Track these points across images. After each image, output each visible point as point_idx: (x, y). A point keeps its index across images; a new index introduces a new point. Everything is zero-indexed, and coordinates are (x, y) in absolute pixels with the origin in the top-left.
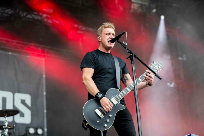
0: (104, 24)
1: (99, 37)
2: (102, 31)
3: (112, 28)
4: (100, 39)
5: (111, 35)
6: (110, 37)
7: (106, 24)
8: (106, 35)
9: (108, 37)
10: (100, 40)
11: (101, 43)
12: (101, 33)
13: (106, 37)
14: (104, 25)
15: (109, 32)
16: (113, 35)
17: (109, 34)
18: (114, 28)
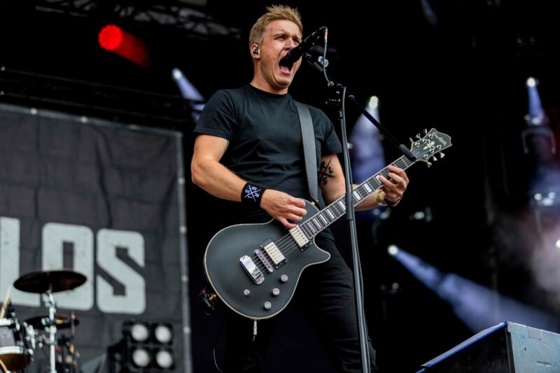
0: (270, 9)
1: (254, 48)
2: (262, 30)
3: (294, 20)
4: (257, 53)
5: (291, 39)
6: (286, 45)
7: (277, 10)
8: (276, 39)
9: (280, 45)
10: (258, 57)
11: (259, 63)
12: (261, 35)
13: (275, 46)
14: (269, 14)
15: (283, 30)
16: (295, 39)
17: (284, 37)
18: (300, 23)
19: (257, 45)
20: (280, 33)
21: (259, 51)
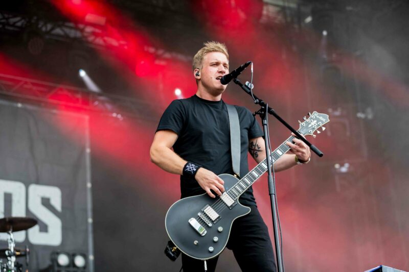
0: (207, 44)
1: (196, 72)
2: (202, 59)
3: (223, 52)
4: (199, 76)
5: (222, 65)
6: (219, 69)
7: (211, 45)
8: (211, 66)
9: (215, 70)
10: (199, 78)
11: (201, 82)
12: (201, 63)
13: (212, 71)
14: (204, 48)
15: (216, 60)
16: (225, 65)
17: (217, 64)
18: (227, 53)
19: (198, 70)
20: (214, 61)
21: (200, 74)
